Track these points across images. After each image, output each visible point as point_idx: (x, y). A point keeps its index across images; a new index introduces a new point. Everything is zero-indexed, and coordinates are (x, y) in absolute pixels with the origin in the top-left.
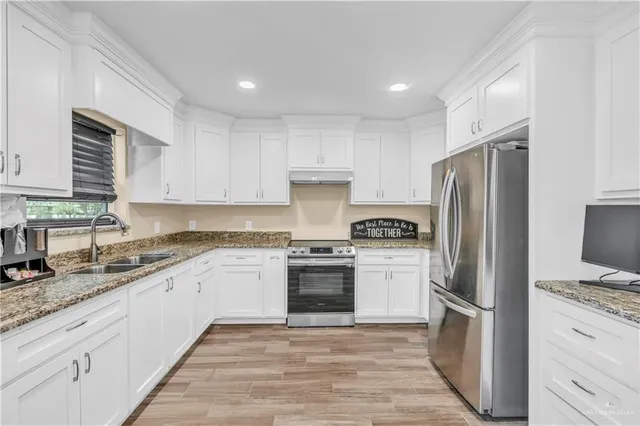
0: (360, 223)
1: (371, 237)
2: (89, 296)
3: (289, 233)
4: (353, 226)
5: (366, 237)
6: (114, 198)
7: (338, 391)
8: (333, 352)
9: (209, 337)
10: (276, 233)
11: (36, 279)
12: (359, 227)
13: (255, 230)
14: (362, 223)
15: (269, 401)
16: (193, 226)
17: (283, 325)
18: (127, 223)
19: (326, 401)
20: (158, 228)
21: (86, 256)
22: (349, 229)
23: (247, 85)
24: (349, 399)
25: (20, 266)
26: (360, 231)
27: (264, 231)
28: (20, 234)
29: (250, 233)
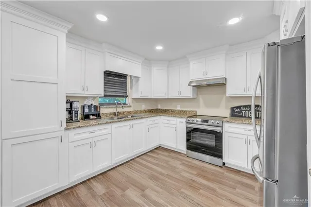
0: (237, 107)
1: (245, 117)
2: (95, 125)
3: (196, 112)
4: (232, 109)
5: (242, 116)
6: (127, 96)
7: (182, 193)
8: (198, 175)
9: (155, 150)
10: (190, 111)
11: (95, 119)
12: (236, 110)
13: (181, 109)
14: (239, 107)
15: (152, 182)
16: (159, 107)
17: (185, 154)
18: (131, 105)
19: (172, 194)
20: (144, 107)
21: (115, 114)
22: (229, 111)
23: (159, 48)
24: (183, 199)
25: (93, 115)
26: (237, 112)
27: (185, 109)
28: (93, 107)
29: (179, 111)
